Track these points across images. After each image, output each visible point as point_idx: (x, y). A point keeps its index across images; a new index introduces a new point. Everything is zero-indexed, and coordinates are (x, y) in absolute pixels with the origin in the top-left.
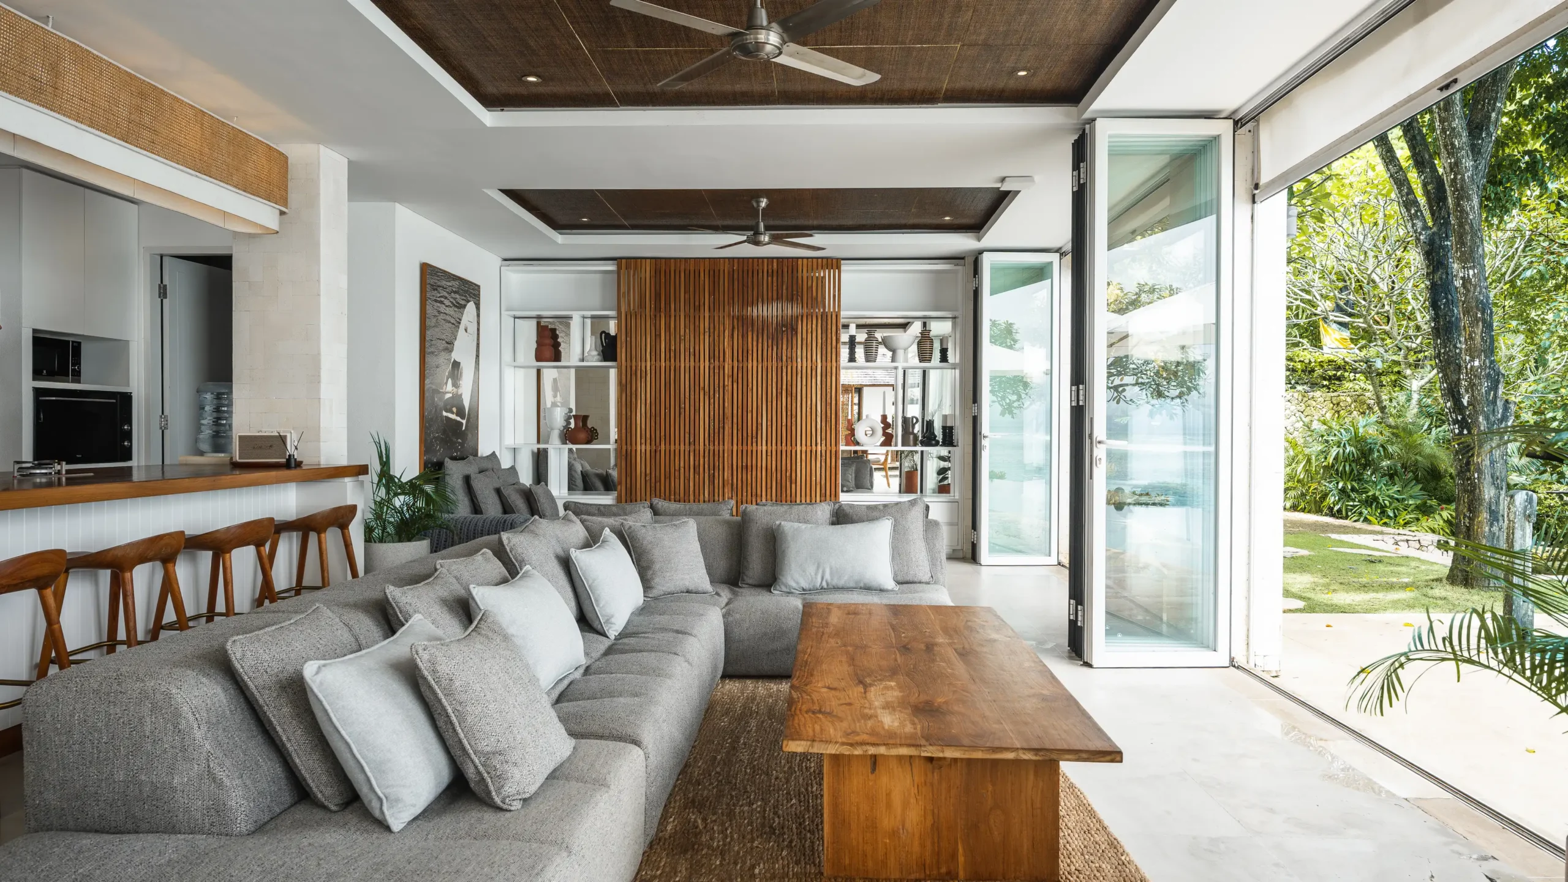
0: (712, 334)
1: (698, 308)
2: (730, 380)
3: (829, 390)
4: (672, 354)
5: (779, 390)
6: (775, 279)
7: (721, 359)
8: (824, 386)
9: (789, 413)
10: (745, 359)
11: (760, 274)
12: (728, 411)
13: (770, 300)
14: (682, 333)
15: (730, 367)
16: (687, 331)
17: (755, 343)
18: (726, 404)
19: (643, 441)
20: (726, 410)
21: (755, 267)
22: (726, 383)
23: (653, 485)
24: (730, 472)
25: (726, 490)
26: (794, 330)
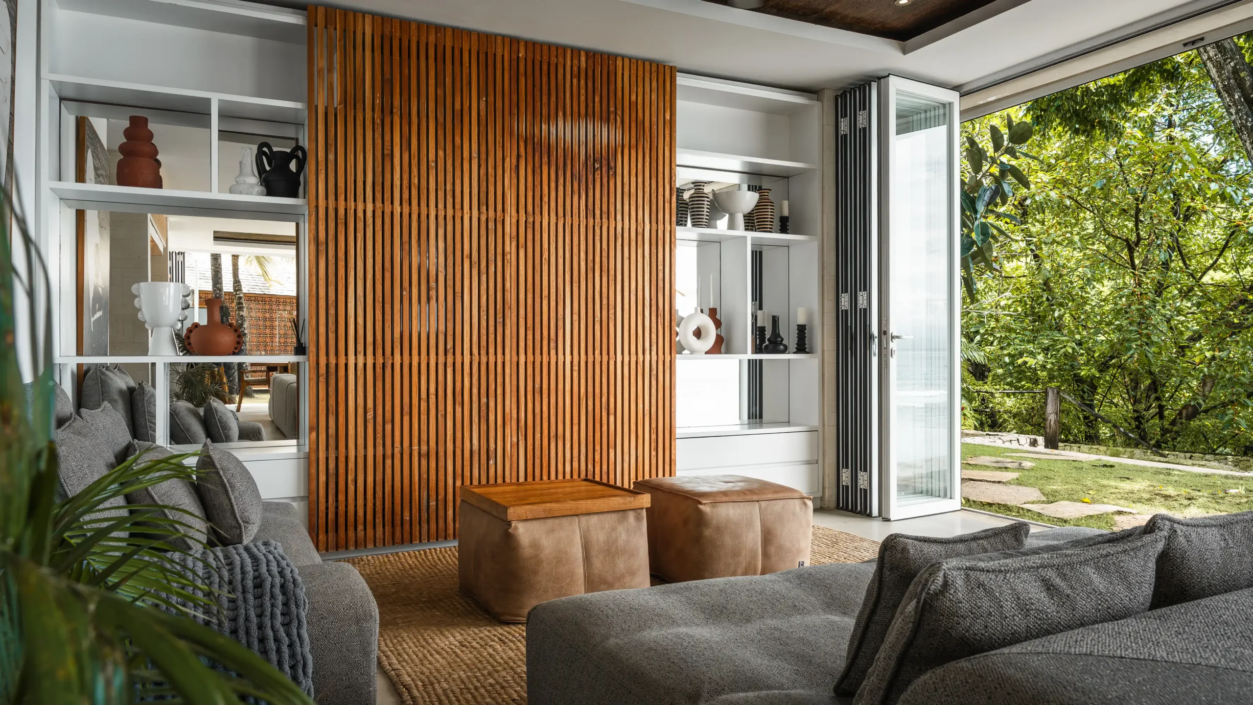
0: (483, 163)
1: (459, 117)
2: (514, 244)
3: (660, 267)
4: (414, 192)
5: (590, 264)
6: (582, 82)
7: (499, 207)
8: (654, 260)
9: (605, 302)
10: (537, 210)
11: (561, 71)
12: (511, 297)
13: (576, 116)
14: (432, 157)
15: (514, 221)
16: (441, 153)
17: (553, 185)
18: (508, 285)
19: (360, 348)
20: (508, 294)
21: (554, 60)
22: (507, 249)
23: (379, 428)
24: (514, 399)
25: (508, 431)
26: (611, 169)
